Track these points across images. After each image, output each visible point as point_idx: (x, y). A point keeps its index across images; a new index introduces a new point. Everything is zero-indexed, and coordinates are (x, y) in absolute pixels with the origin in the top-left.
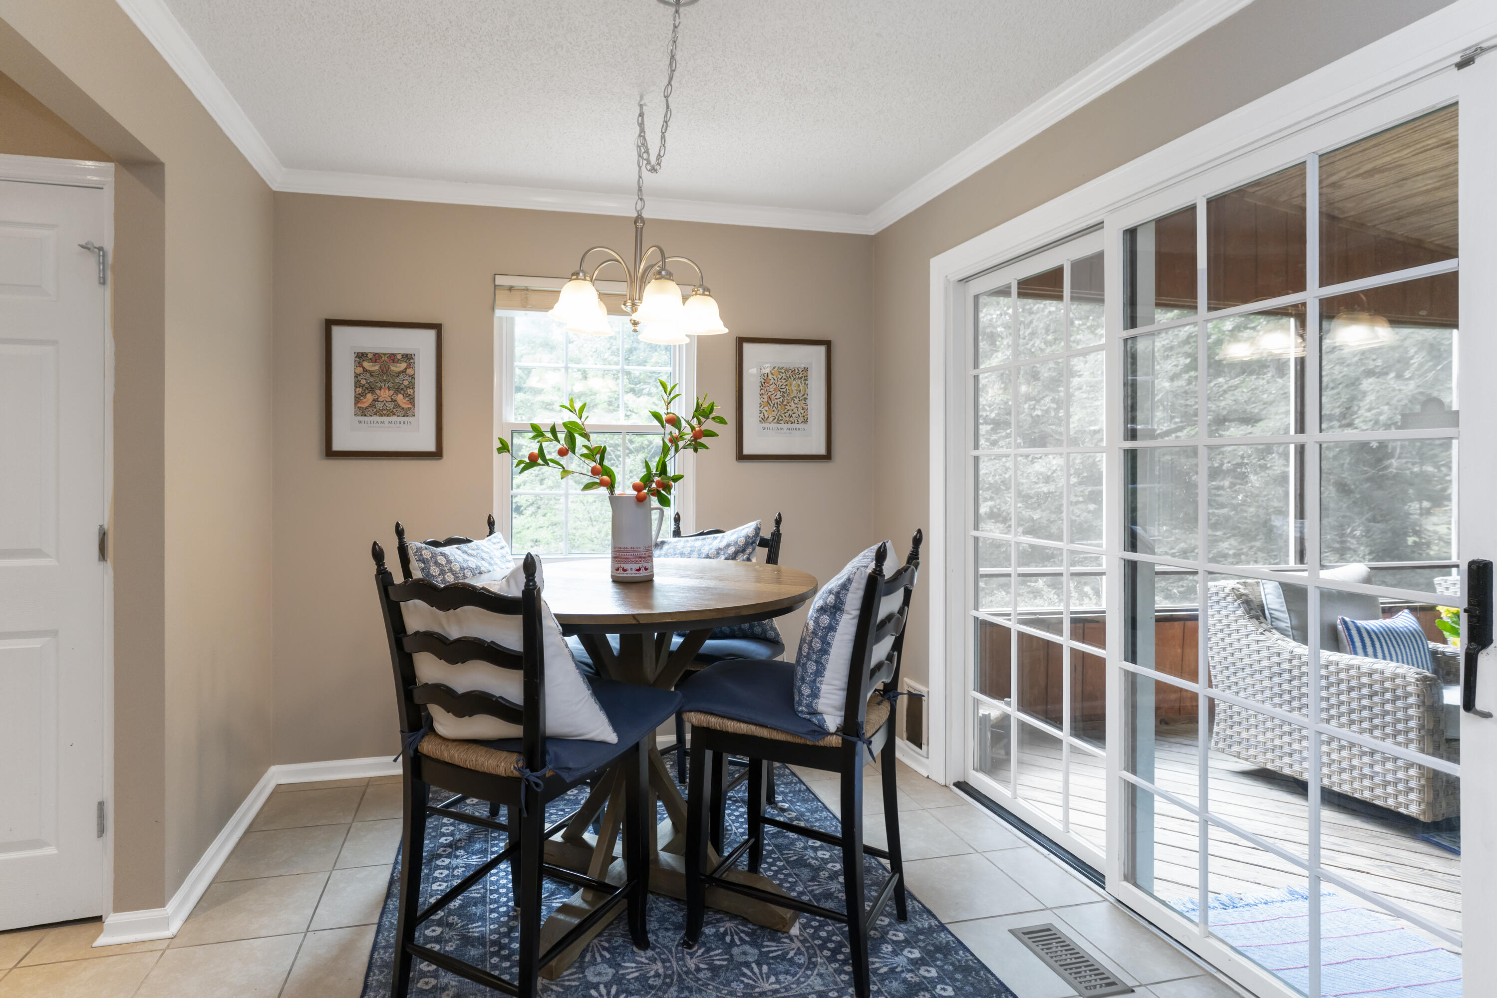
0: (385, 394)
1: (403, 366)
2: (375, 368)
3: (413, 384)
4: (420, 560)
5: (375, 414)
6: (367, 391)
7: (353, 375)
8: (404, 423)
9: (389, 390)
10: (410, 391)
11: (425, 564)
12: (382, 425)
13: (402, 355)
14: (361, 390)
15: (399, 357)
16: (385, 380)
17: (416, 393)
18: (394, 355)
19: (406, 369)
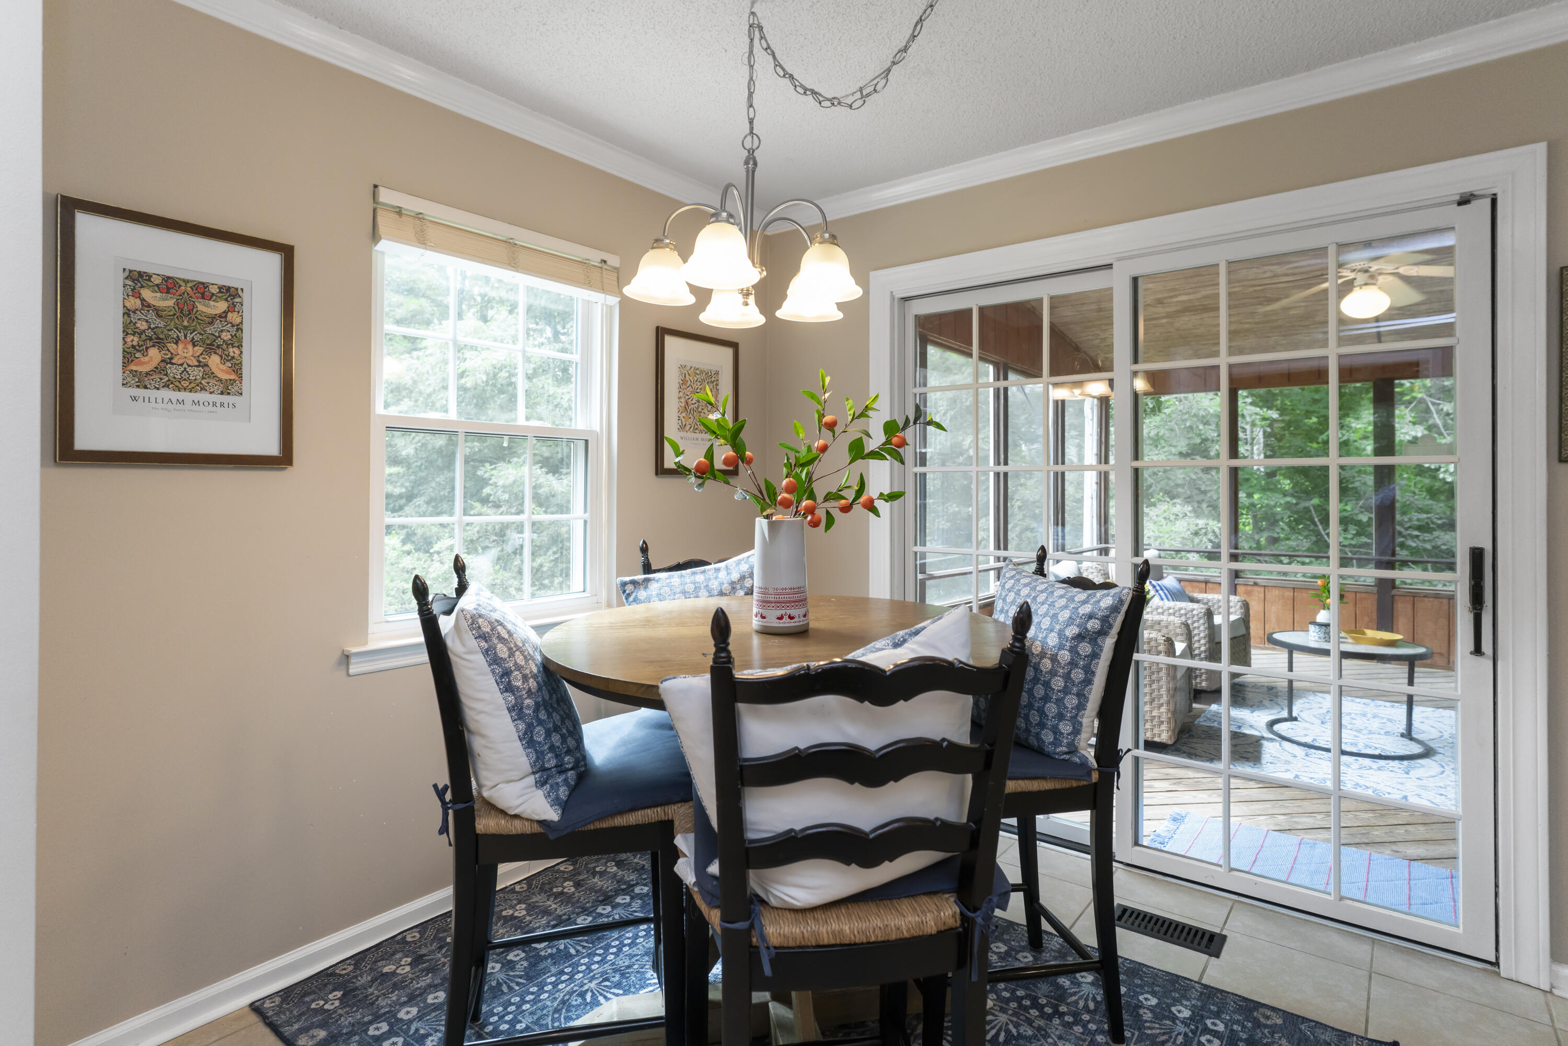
0: (185, 352)
1: (222, 306)
2: (167, 303)
3: (240, 340)
4: (480, 637)
5: (166, 386)
6: (149, 344)
7: (121, 311)
8: (222, 405)
9: (194, 345)
10: (233, 351)
11: (486, 641)
12: (180, 406)
13: (220, 288)
14: (136, 339)
15: (214, 290)
16: (186, 328)
17: (244, 356)
18: (205, 285)
19: (226, 312)
